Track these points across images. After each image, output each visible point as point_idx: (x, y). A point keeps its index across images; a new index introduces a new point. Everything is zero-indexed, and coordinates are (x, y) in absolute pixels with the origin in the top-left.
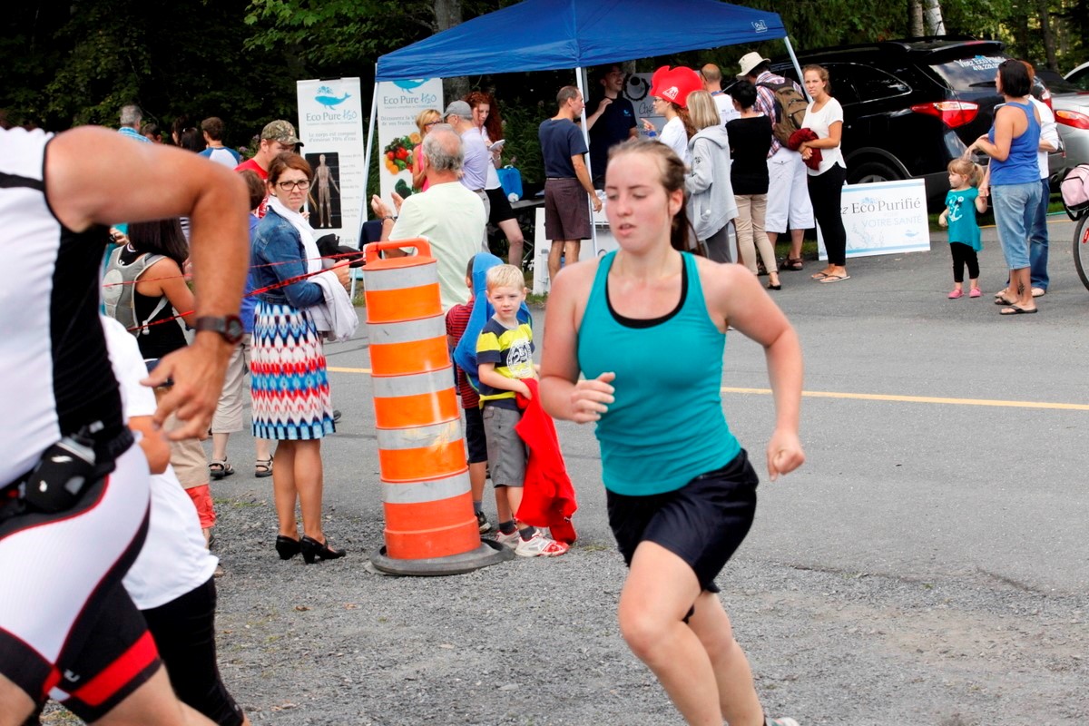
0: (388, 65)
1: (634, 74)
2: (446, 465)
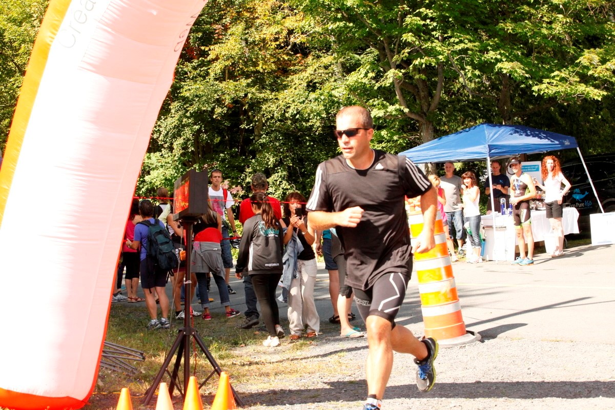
2: (450, 298)
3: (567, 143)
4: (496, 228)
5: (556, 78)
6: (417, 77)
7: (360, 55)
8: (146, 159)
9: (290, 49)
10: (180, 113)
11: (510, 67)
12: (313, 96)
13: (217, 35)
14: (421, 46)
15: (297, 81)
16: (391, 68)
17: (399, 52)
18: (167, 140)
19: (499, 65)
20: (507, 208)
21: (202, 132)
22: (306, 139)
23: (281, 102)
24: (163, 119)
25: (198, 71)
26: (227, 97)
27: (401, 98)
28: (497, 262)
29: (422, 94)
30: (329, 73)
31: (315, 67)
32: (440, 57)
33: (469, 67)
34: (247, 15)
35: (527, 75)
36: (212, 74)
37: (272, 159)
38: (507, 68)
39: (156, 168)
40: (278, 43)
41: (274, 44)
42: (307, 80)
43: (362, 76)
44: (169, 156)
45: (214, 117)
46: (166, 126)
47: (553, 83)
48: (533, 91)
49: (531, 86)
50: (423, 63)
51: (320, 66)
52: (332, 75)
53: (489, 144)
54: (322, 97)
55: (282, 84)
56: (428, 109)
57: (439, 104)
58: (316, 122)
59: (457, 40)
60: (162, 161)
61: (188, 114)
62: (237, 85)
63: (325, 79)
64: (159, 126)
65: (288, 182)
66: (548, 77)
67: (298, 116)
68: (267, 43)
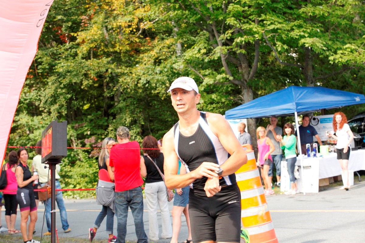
0: (229, 114)
1: (314, 117)
2: (265, 220)
3: (358, 99)
4: (304, 167)
5: (348, 50)
6: (238, 52)
7: (195, 37)
8: (30, 121)
9: (141, 34)
10: (56, 85)
11: (311, 42)
12: (158, 69)
13: (83, 24)
14: (241, 27)
15: (146, 59)
16: (218, 45)
17: (224, 33)
18: (47, 106)
19: (303, 41)
20: (312, 151)
21: (73, 100)
22: (155, 103)
23: (134, 75)
24: (43, 90)
25: (69, 52)
26: (92, 72)
27: (227, 69)
28: (304, 194)
29: (243, 66)
30: (172, 51)
31: (160, 47)
32: (256, 36)
33: (279, 43)
34: (107, 8)
35: (325, 48)
36: (80, 55)
37: (128, 120)
38: (309, 42)
39: (38, 128)
40: (131, 29)
41: (128, 30)
42: (154, 58)
43: (196, 52)
44: (48, 119)
45: (82, 87)
46: (45, 95)
47: (345, 53)
48: (330, 60)
49: (327, 57)
50: (243, 41)
51: (164, 47)
52: (173, 53)
53: (297, 102)
54: (166, 70)
55: (135, 61)
56: (248, 77)
57: (256, 72)
58: (162, 90)
59: (269, 23)
60: (43, 123)
61: (62, 86)
62: (100, 62)
63: (168, 56)
64: (40, 96)
65: (141, 137)
66: (341, 49)
67: (147, 85)
68: (123, 29)
